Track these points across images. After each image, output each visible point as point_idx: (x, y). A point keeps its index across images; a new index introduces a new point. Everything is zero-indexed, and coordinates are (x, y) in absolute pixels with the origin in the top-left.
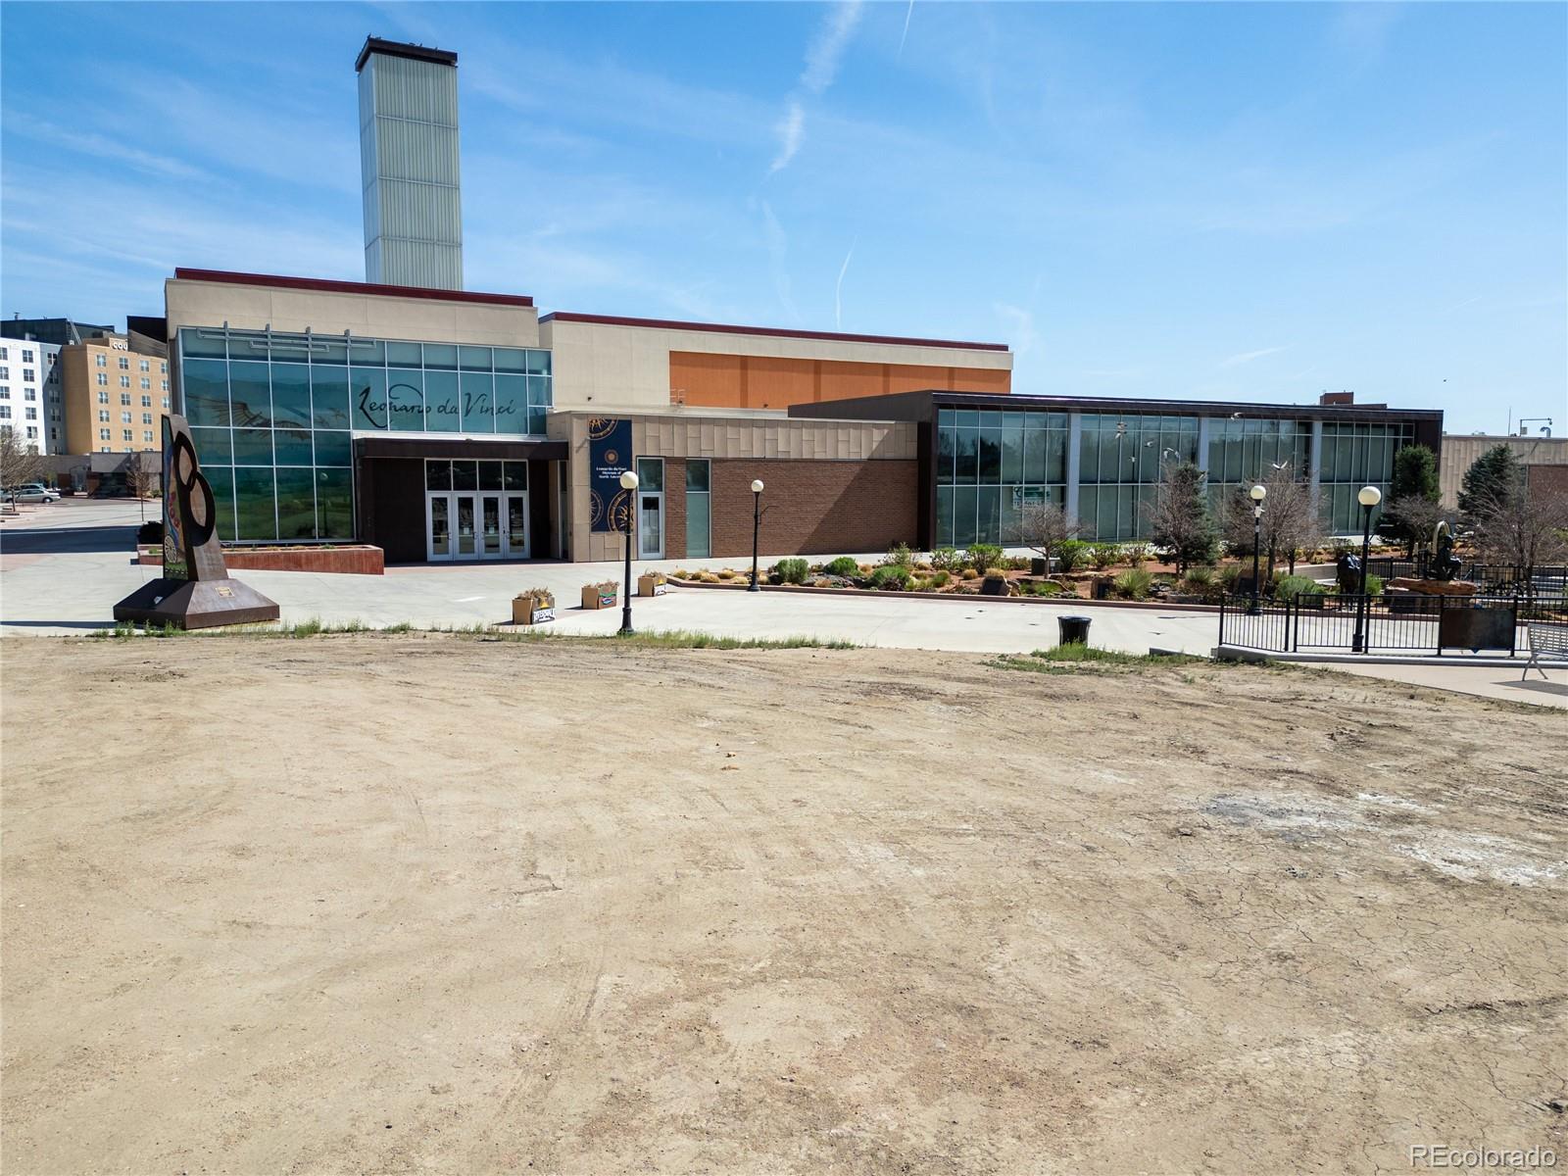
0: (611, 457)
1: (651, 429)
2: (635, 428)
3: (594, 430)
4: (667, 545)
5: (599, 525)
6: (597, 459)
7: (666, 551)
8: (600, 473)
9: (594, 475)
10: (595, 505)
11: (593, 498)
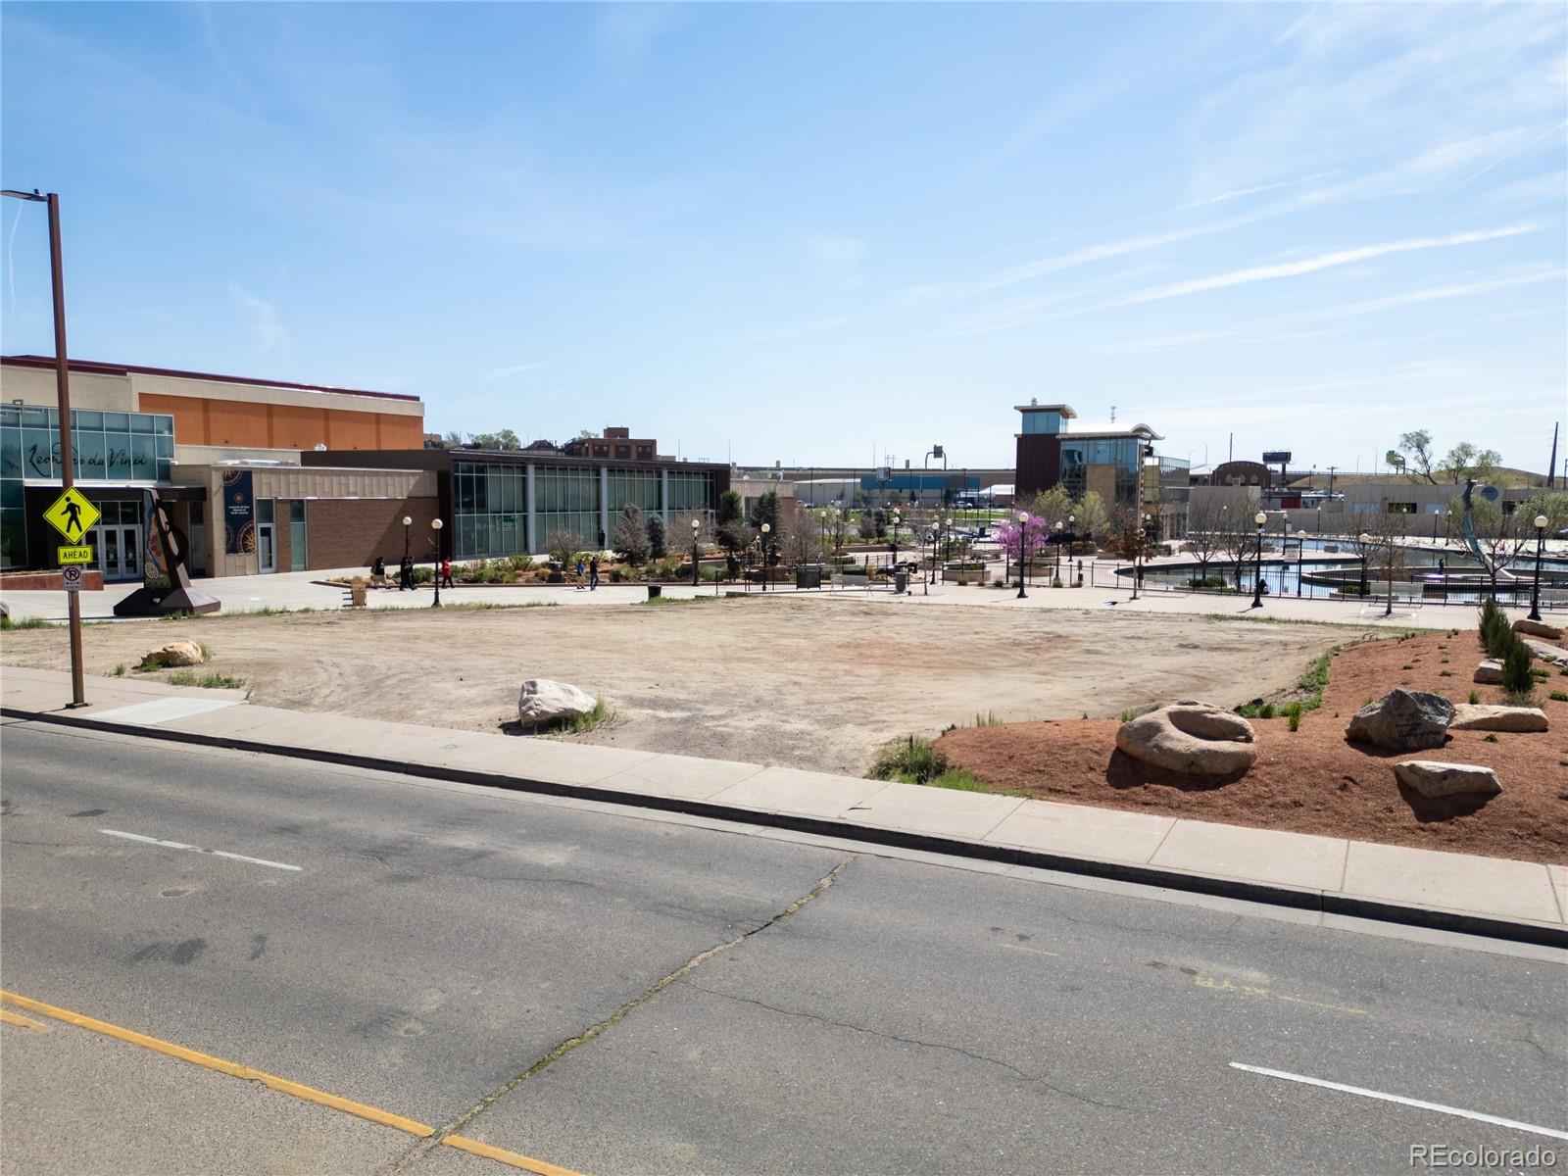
0: (239, 498)
1: (265, 478)
2: (254, 476)
3: (227, 478)
4: (278, 562)
5: (232, 549)
6: (229, 501)
7: (278, 568)
8: (231, 510)
9: (227, 511)
10: (228, 534)
11: (227, 529)
